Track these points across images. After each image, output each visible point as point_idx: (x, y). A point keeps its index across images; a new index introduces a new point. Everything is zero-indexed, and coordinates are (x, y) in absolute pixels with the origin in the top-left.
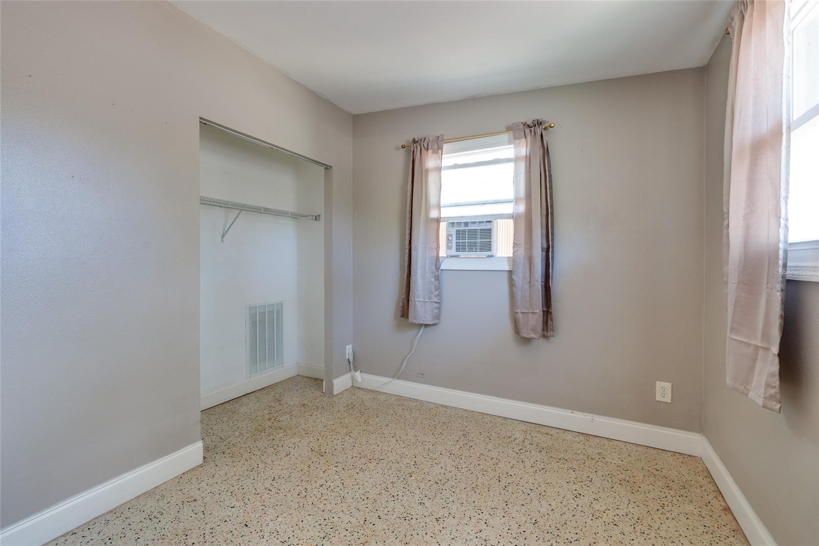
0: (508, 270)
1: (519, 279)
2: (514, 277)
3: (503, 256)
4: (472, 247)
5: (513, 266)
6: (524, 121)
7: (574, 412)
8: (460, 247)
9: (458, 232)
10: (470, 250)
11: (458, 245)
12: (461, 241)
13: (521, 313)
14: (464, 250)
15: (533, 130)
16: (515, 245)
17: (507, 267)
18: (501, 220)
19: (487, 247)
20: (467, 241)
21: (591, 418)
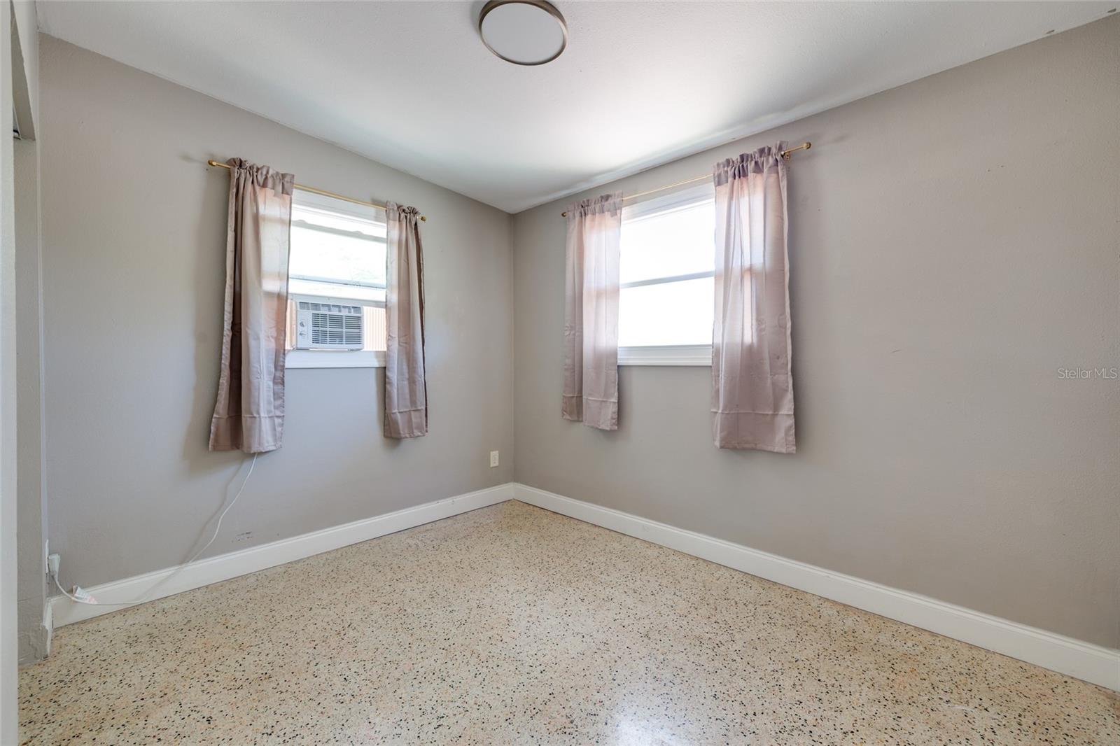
0: (378, 366)
1: (393, 375)
2: (388, 373)
3: (371, 350)
4: (336, 338)
5: (385, 361)
6: (400, 203)
7: (440, 501)
8: (318, 337)
9: (316, 317)
10: (332, 342)
11: (316, 334)
12: (321, 329)
13: (399, 412)
14: (324, 341)
15: (408, 217)
16: (389, 338)
17: (376, 363)
18: (369, 308)
19: (356, 338)
20: (328, 329)
21: (451, 501)
